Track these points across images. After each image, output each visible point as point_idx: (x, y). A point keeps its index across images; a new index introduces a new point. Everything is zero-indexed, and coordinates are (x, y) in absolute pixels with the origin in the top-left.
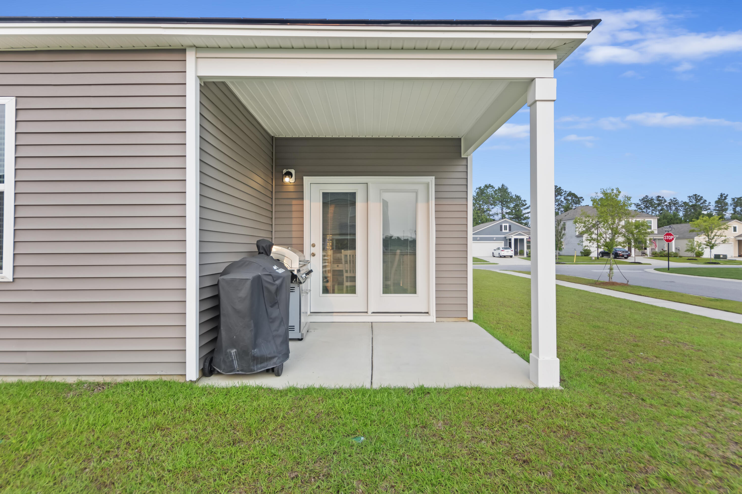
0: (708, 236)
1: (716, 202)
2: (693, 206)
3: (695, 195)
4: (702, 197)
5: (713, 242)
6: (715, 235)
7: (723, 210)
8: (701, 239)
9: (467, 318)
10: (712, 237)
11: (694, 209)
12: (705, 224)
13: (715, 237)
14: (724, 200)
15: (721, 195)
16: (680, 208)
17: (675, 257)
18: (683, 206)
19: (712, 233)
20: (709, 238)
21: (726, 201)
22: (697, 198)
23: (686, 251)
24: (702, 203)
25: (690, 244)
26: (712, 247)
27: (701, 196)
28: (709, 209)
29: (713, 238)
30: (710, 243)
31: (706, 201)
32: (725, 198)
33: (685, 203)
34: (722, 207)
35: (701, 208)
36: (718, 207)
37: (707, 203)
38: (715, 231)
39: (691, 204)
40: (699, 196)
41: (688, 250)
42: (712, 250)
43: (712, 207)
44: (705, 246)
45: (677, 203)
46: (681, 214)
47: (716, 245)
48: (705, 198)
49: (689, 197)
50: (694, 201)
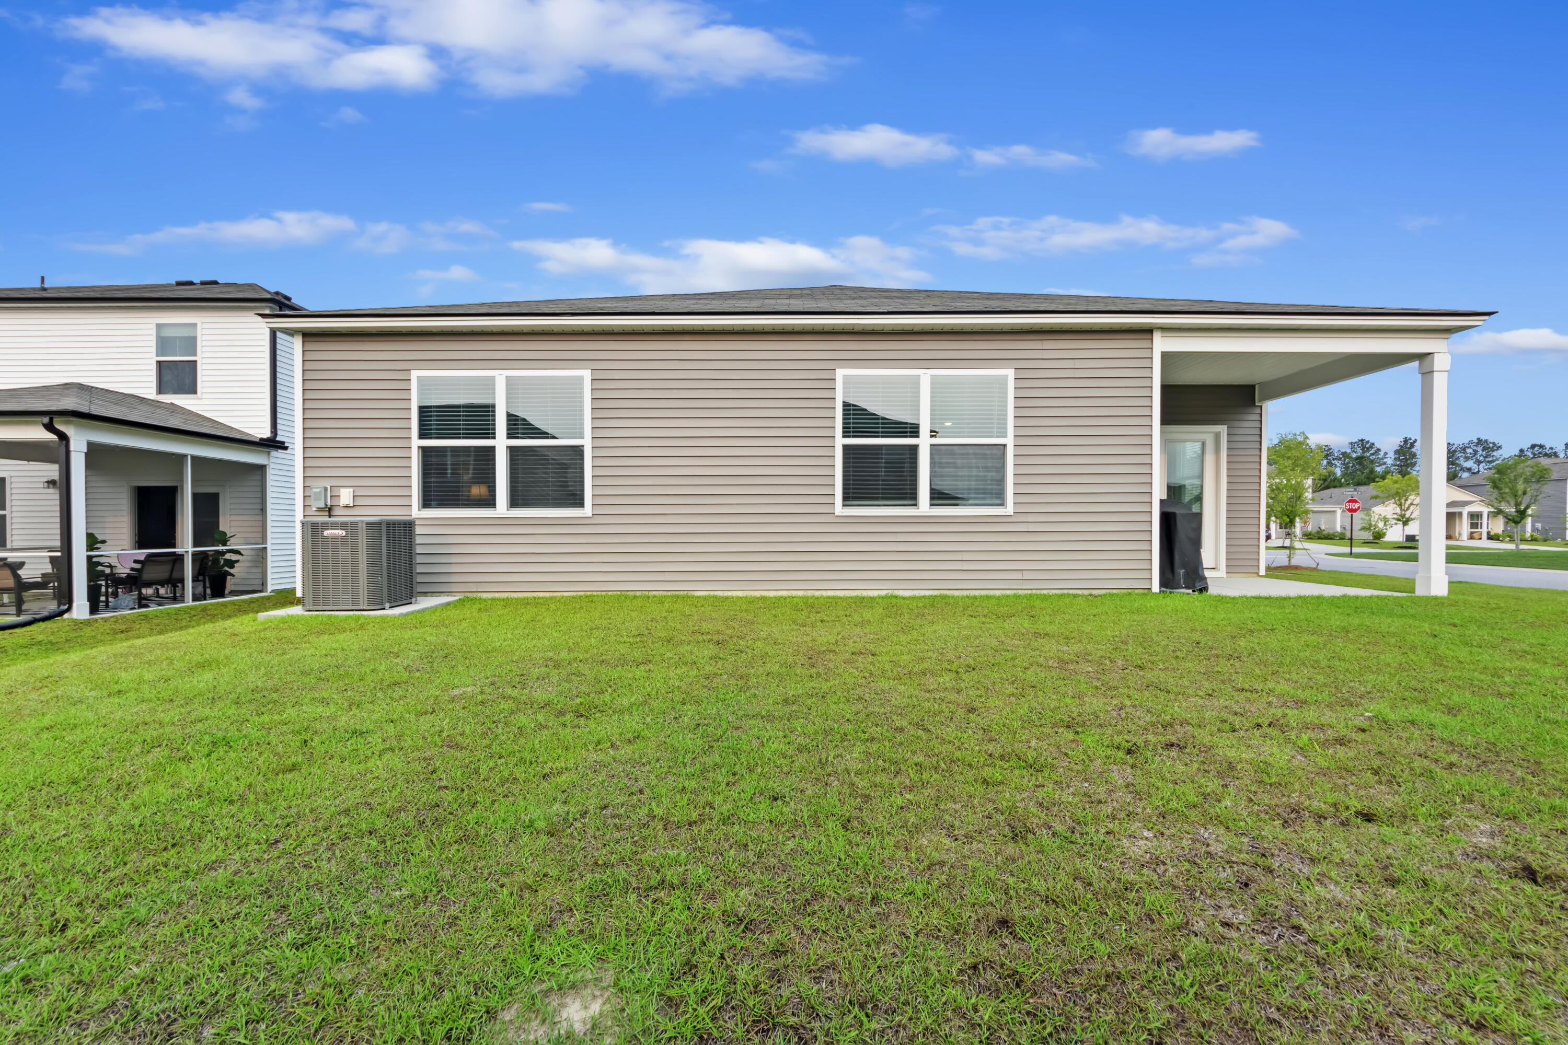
0: (1400, 505)
1: (1396, 452)
2: (1357, 458)
3: (1362, 440)
4: (1373, 444)
5: (1407, 516)
6: (1412, 504)
7: (1407, 466)
8: (1388, 510)
9: (1258, 573)
10: (1407, 506)
11: (1360, 464)
12: (1397, 486)
13: (1412, 508)
14: (1410, 448)
15: (1406, 441)
16: (1335, 462)
17: (1341, 539)
18: (1340, 459)
19: (1406, 500)
20: (1401, 509)
21: (1413, 450)
22: (1364, 445)
23: (1361, 529)
24: (1372, 454)
25: (1367, 518)
26: (1405, 523)
27: (1371, 441)
28: (1385, 463)
29: (1408, 509)
30: (1403, 516)
31: (1379, 450)
32: (1412, 445)
33: (1344, 454)
34: (1407, 460)
35: (1372, 462)
36: (1400, 460)
37: (1382, 453)
38: (1412, 497)
39: (1354, 455)
40: (1368, 442)
41: (1363, 529)
42: (1406, 527)
43: (1389, 461)
44: (1395, 521)
45: (1331, 454)
46: (1338, 472)
47: (1413, 519)
48: (1377, 445)
49: (1351, 443)
50: (1359, 451)
